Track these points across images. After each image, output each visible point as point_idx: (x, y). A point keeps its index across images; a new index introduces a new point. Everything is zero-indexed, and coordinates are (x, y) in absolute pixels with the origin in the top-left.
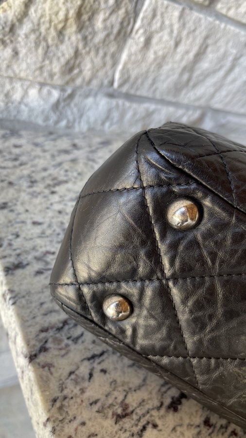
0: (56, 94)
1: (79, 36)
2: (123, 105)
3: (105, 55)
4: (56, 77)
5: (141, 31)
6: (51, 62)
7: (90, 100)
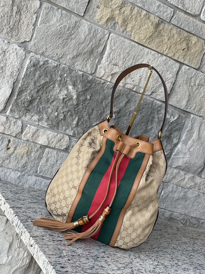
0: (19, 174)
1: (27, 158)
2: (41, 179)
3: (34, 163)
4: (19, 169)
5: (45, 157)
6: (19, 164)
7: (30, 177)
